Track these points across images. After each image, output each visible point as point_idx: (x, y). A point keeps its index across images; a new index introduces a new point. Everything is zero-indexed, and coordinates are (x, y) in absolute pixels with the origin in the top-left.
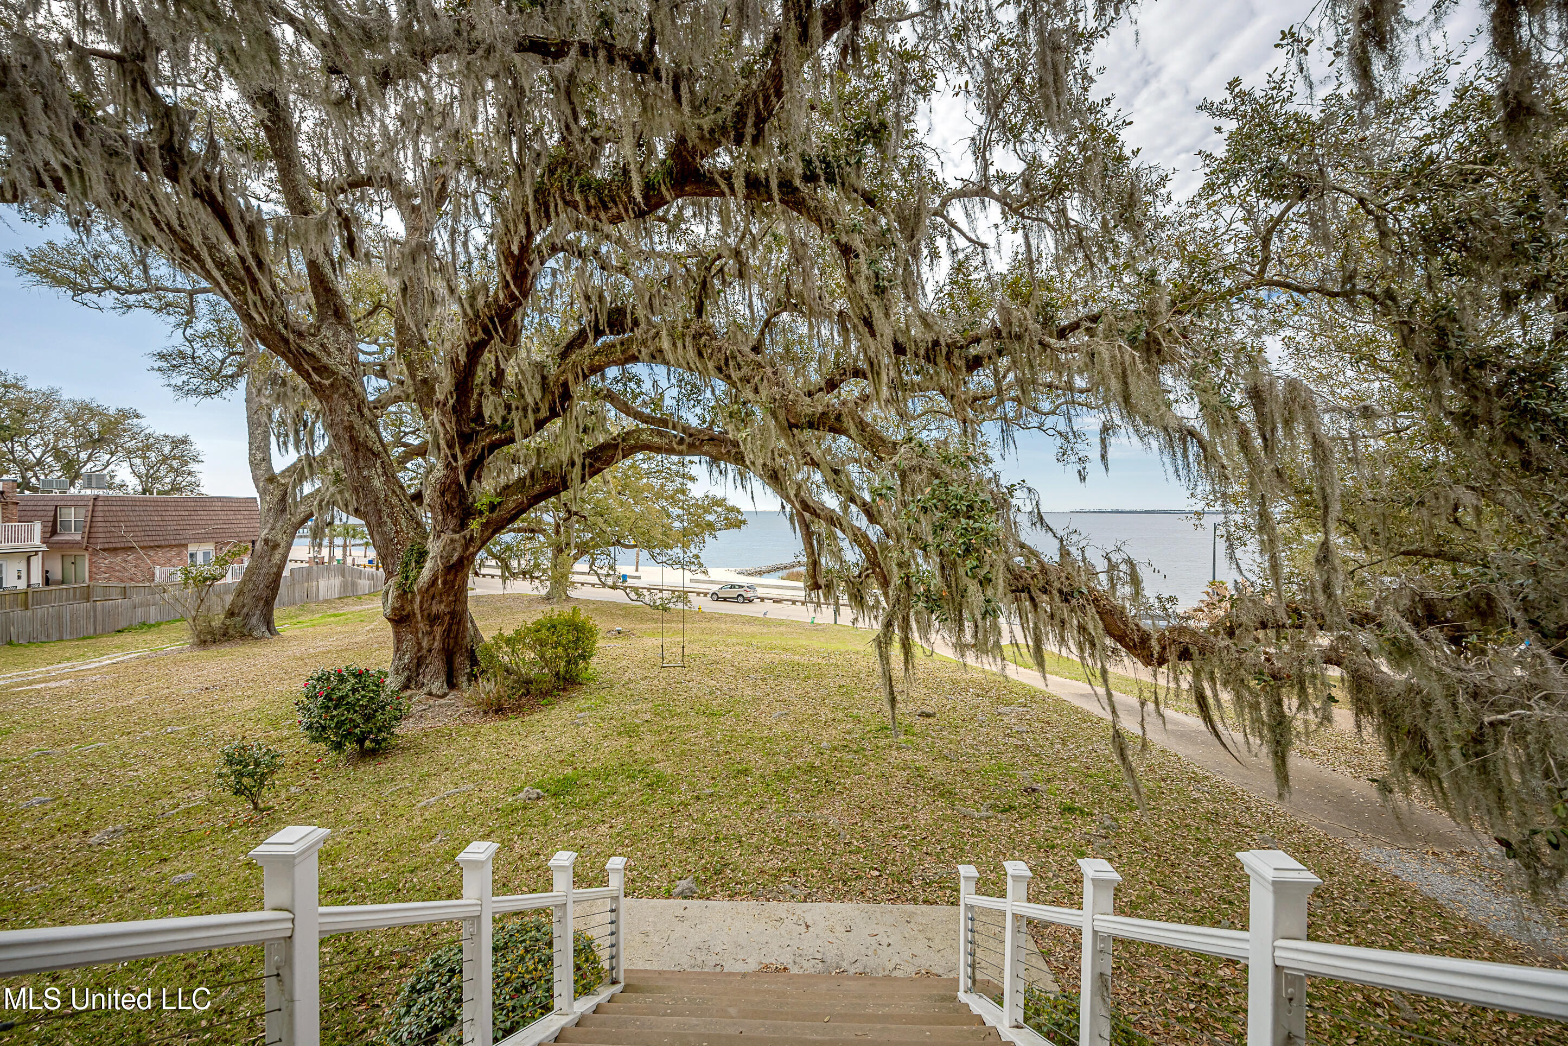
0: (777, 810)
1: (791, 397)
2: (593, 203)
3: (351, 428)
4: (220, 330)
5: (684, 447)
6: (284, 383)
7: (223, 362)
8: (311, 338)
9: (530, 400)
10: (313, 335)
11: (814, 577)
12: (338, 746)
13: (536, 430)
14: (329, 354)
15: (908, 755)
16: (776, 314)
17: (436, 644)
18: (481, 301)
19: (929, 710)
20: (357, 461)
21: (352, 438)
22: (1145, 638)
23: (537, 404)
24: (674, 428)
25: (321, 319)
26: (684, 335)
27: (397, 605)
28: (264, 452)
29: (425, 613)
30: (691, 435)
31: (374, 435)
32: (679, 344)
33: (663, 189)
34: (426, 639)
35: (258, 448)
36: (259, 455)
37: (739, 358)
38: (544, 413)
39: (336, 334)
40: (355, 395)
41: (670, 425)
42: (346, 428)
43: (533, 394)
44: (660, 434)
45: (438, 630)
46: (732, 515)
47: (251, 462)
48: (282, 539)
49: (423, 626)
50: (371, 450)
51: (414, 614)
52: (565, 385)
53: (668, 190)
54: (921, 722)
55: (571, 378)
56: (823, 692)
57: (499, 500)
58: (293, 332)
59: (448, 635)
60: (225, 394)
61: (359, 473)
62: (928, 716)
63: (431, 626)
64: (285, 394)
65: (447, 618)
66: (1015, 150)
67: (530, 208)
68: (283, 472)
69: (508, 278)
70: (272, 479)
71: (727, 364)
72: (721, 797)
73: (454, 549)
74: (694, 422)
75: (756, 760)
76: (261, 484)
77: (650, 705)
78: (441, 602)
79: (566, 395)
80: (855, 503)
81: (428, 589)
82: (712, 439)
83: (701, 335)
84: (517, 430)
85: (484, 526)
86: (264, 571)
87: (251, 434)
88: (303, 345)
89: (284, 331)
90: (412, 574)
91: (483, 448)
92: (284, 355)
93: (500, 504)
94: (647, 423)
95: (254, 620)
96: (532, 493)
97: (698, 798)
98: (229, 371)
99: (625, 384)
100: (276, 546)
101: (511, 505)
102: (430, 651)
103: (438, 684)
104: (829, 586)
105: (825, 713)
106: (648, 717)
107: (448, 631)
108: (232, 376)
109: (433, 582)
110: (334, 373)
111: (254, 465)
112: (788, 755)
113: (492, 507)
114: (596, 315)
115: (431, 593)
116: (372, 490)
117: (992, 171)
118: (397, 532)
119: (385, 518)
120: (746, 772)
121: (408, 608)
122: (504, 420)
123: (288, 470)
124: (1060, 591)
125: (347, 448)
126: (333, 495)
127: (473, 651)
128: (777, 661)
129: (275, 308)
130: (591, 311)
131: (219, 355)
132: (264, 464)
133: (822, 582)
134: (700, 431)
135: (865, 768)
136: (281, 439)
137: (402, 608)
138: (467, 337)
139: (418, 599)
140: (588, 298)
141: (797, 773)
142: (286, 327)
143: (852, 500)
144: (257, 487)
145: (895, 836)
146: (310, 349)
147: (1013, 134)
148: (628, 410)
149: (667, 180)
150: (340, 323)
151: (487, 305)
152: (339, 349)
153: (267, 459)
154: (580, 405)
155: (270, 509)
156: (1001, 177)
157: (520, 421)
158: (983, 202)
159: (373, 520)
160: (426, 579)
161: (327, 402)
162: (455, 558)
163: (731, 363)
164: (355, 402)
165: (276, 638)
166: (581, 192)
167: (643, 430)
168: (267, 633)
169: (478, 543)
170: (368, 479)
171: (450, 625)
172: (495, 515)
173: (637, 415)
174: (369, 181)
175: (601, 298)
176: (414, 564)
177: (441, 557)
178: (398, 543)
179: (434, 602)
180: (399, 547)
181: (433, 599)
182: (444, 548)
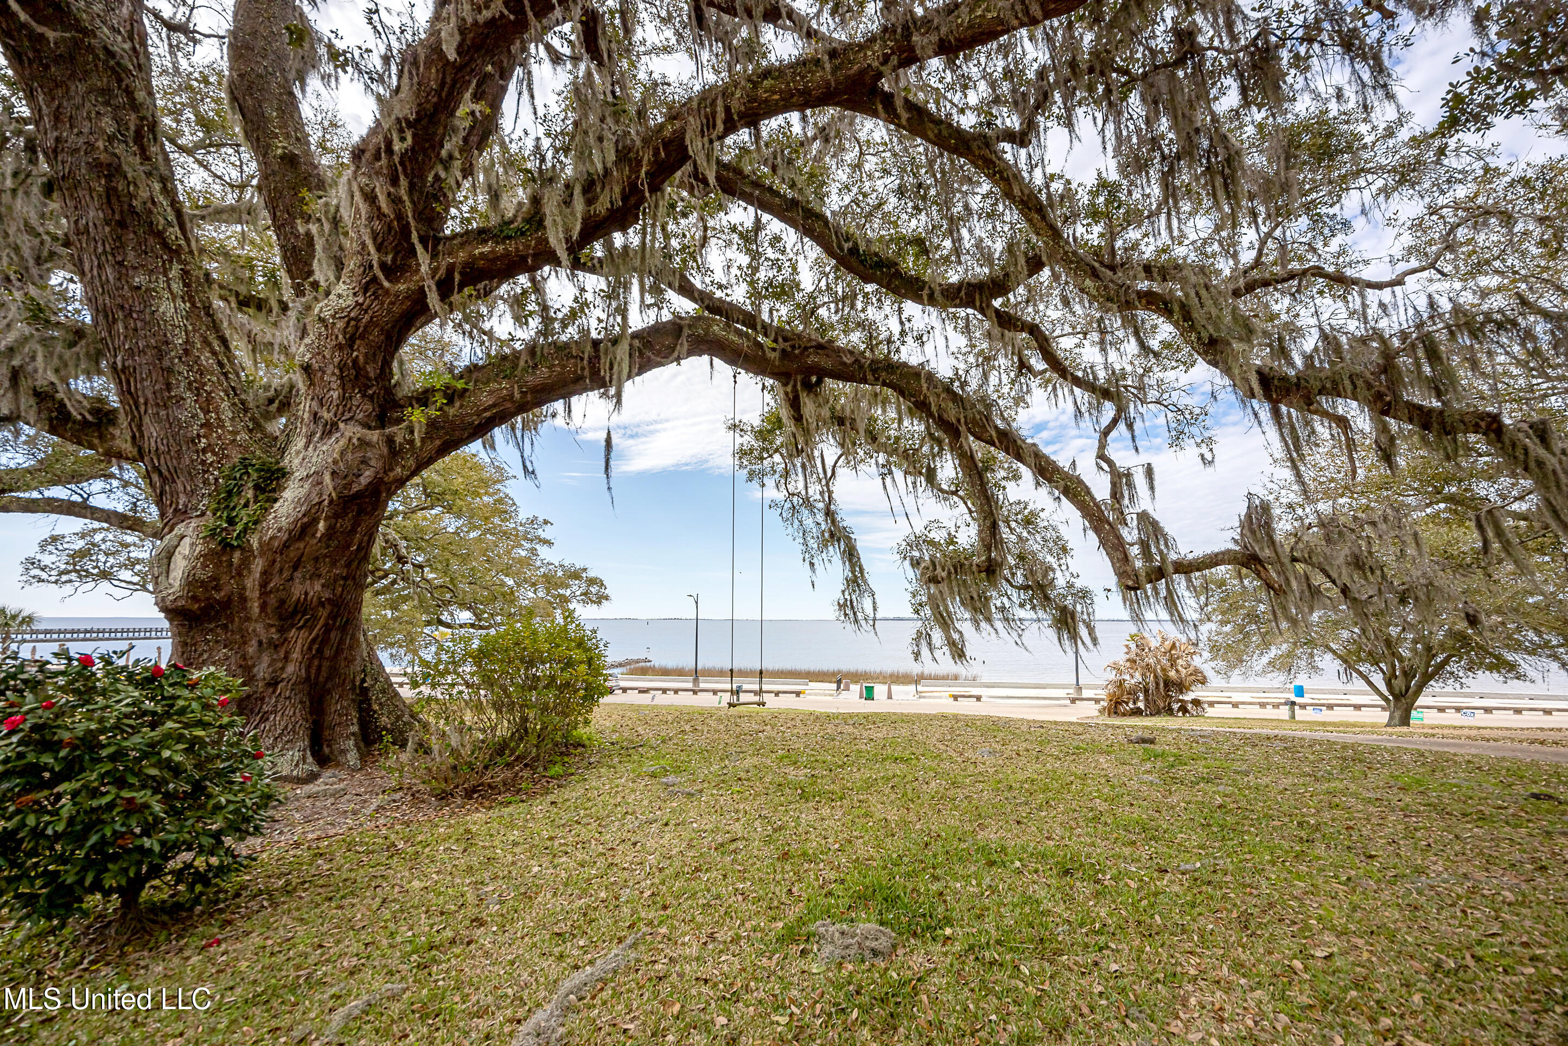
3: (112, 170)
17: (290, 668)
20: (119, 244)
21: (111, 194)
27: (202, 575)
29: (273, 600)
34: (266, 659)
40: (135, 106)
42: (96, 166)
45: (299, 640)
49: (260, 629)
50: (160, 235)
51: (243, 599)
57: (461, 385)
59: (320, 651)
63: (282, 630)
65: (323, 613)
73: (364, 461)
78: (316, 575)
81: (286, 546)
90: (244, 516)
93: (462, 393)
102: (273, 683)
103: (293, 754)
107: (323, 640)
109: (303, 529)
113: (450, 396)
115: (293, 554)
116: (153, 322)
118: (207, 425)
119: (181, 389)
121: (230, 586)
127: (364, 691)
137: (214, 583)
139: (258, 566)
160: (284, 522)
162: (364, 481)
164: (132, 119)
167: (713, 320)
170: (146, 295)
171: (327, 629)
176: (250, 494)
177: (333, 473)
178: (208, 448)
179: (298, 575)
180: (210, 458)
181: (295, 568)
182: (342, 453)
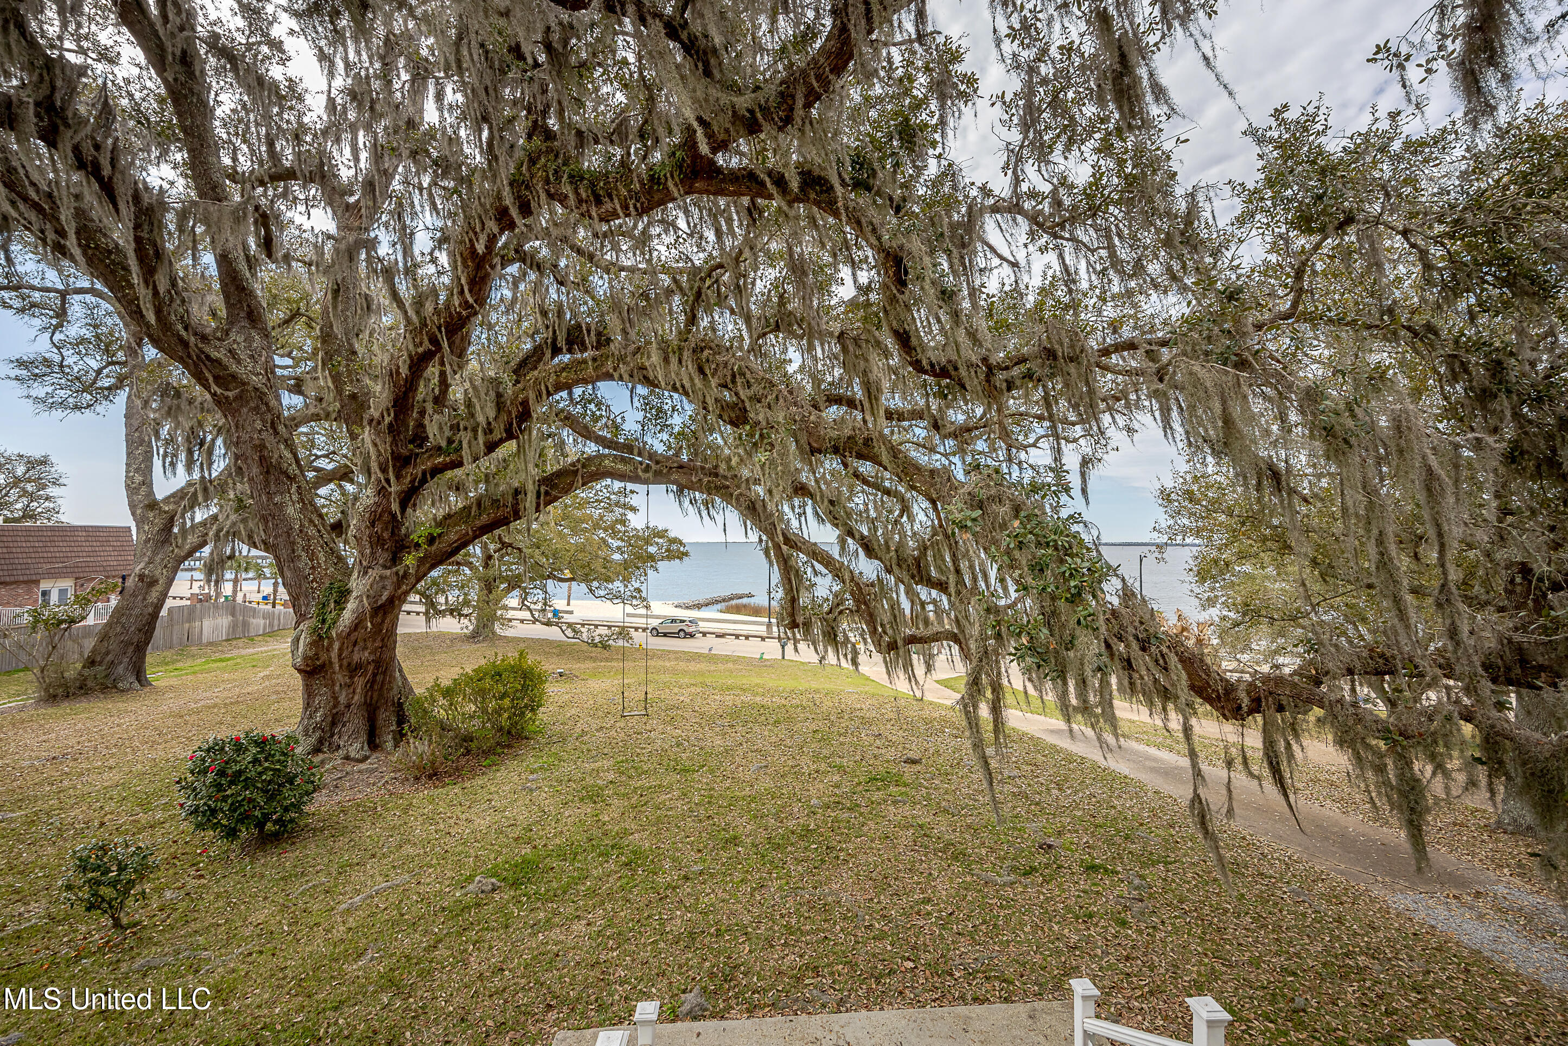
0: (780, 888)
1: (812, 418)
2: (584, 195)
3: (261, 447)
4: (97, 336)
5: (650, 475)
6: (178, 394)
7: (99, 372)
8: (217, 343)
9: (481, 419)
10: (219, 339)
11: (792, 615)
12: (231, 833)
13: (486, 455)
14: (239, 362)
15: (906, 810)
17: (356, 698)
18: (429, 308)
19: (911, 755)
20: (267, 485)
21: (262, 459)
23: (489, 423)
24: (640, 455)
25: (232, 320)
26: (680, 349)
27: (310, 654)
28: (144, 475)
29: (345, 663)
30: (657, 463)
31: (289, 456)
32: (674, 360)
33: (670, 184)
34: (344, 693)
35: (137, 470)
36: (138, 478)
37: (748, 375)
38: (497, 435)
39: (249, 340)
40: (269, 409)
41: (636, 451)
42: (255, 446)
43: (485, 412)
44: (623, 460)
45: (360, 682)
46: (674, 547)
47: (128, 486)
48: (161, 574)
49: (340, 678)
50: (285, 473)
51: (331, 663)
52: (525, 403)
53: (676, 185)
54: (907, 768)
55: (532, 396)
56: (799, 739)
57: (439, 531)
58: (195, 334)
59: (371, 687)
60: (99, 408)
61: (270, 499)
62: (914, 762)
63: (351, 677)
64: (179, 407)
65: (371, 668)
66: (1039, 171)
68: (167, 500)
69: (463, 281)
70: (153, 505)
71: (734, 381)
72: (712, 875)
73: (384, 587)
74: (660, 448)
75: (744, 826)
76: (139, 512)
77: (612, 762)
78: (365, 648)
79: (525, 414)
80: (853, 537)
81: (349, 634)
82: (681, 467)
83: (702, 350)
84: (466, 453)
85: (421, 561)
86: (137, 611)
87: (128, 454)
88: (207, 349)
89: (183, 333)
90: (330, 617)
91: (424, 473)
92: (181, 360)
93: (440, 535)
94: (609, 448)
95: (120, 669)
96: (478, 523)
97: (686, 878)
98: (106, 383)
99: (584, 407)
100: (153, 582)
101: (453, 537)
102: (348, 706)
103: (357, 745)
104: (807, 625)
105: (807, 765)
106: (611, 776)
107: (373, 682)
108: (109, 388)
109: (357, 625)
110: (244, 384)
111: (131, 489)
112: (777, 816)
113: (431, 540)
114: (554, 332)
115: (353, 637)
116: (284, 519)
117: (1024, 187)
118: (313, 568)
119: (299, 552)
120: (735, 841)
121: (324, 657)
122: (450, 441)
123: (173, 495)
124: (1136, 637)
125: (255, 470)
126: (234, 524)
127: (400, 705)
128: (738, 703)
129: (174, 305)
130: (547, 327)
131: (95, 365)
132: (143, 488)
133: (800, 620)
134: (668, 458)
135: (865, 829)
136: (168, 460)
137: (317, 656)
138: (411, 347)
139: (336, 646)
140: (544, 313)
141: (793, 839)
142: (186, 328)
143: (850, 533)
144: (133, 514)
145: (918, 913)
146: (215, 354)
147: (1042, 153)
148: (586, 433)
149: (676, 174)
150: (254, 327)
151: (437, 311)
152: (252, 357)
153: (147, 483)
154: (537, 429)
155: (147, 541)
156: (1033, 194)
157: (469, 442)
158: (1014, 220)
159: (284, 554)
160: (347, 622)
161: (234, 416)
162: (384, 598)
163: (739, 380)
164: (269, 417)
165: (147, 689)
166: (571, 183)
167: (605, 456)
168: (136, 684)
169: (413, 580)
170: (280, 507)
171: (375, 675)
172: (434, 548)
173: (599, 440)
174: (294, 176)
175: (560, 314)
176: (332, 605)
177: (368, 597)
178: (314, 580)
179: (356, 649)
180: (315, 585)
181: (354, 645)
182: (371, 586)
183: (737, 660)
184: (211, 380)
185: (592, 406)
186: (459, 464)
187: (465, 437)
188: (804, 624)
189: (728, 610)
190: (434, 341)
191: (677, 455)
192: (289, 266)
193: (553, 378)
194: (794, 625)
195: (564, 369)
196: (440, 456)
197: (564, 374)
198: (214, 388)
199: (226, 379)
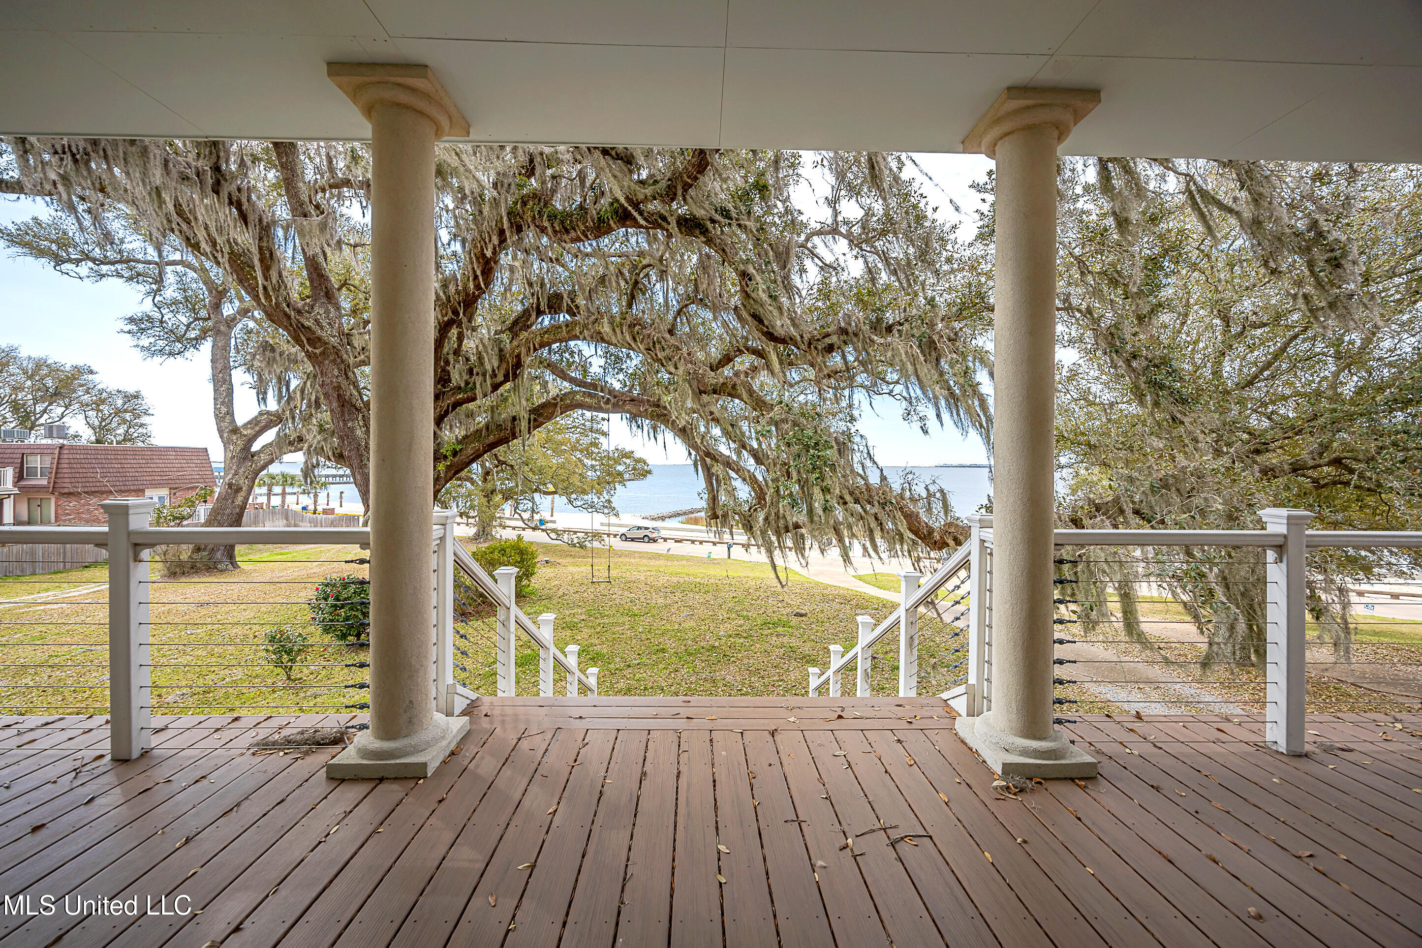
0: (688, 672)
1: (700, 371)
2: (558, 228)
3: (339, 387)
4: (186, 298)
5: (609, 406)
6: (273, 350)
7: (188, 326)
8: (308, 315)
9: (488, 367)
10: (307, 312)
11: (714, 509)
12: (344, 637)
13: (492, 392)
14: (322, 328)
15: (785, 640)
16: (686, 306)
18: (452, 289)
19: (803, 612)
20: (343, 415)
21: (339, 396)
22: (931, 531)
23: (494, 371)
24: (602, 391)
25: (315, 297)
26: (621, 325)
28: (228, 407)
30: (615, 397)
31: (356, 394)
32: (618, 331)
33: (611, 222)
35: (222, 403)
36: (224, 410)
37: (663, 343)
38: (500, 378)
39: (327, 312)
40: (343, 361)
41: (599, 389)
42: (335, 387)
43: (491, 362)
44: (590, 395)
46: (639, 466)
47: (216, 416)
48: (244, 483)
50: (354, 406)
52: (518, 356)
53: (615, 223)
54: (795, 621)
55: (523, 351)
56: (720, 601)
57: (460, 447)
58: (294, 310)
60: (187, 354)
61: (345, 424)
62: (802, 615)
64: (274, 358)
66: (857, 201)
67: (506, 225)
68: (245, 426)
69: (479, 273)
70: (235, 430)
71: (654, 347)
72: (645, 665)
74: (617, 386)
75: (670, 644)
76: (225, 435)
77: (584, 610)
79: (518, 364)
80: (746, 450)
82: (632, 400)
83: (635, 325)
84: (478, 392)
85: (448, 468)
86: (228, 511)
87: (215, 391)
88: (302, 320)
89: (287, 309)
91: (448, 406)
92: (285, 328)
93: (461, 450)
94: (580, 386)
95: (219, 555)
96: (487, 442)
97: (629, 666)
98: (192, 334)
99: (561, 355)
100: (239, 489)
101: (470, 451)
104: (726, 516)
105: (722, 614)
106: (583, 617)
108: (196, 339)
110: (326, 343)
111: (219, 418)
112: (694, 640)
113: (455, 453)
114: (538, 299)
116: (355, 439)
117: (840, 218)
120: (663, 650)
122: (467, 383)
123: (249, 422)
124: (879, 502)
125: (335, 404)
126: (319, 442)
128: (682, 581)
129: (281, 291)
130: (533, 295)
131: (184, 320)
132: (228, 417)
133: (720, 513)
134: (623, 394)
135: (753, 648)
138: (440, 316)
140: (531, 285)
141: (701, 650)
142: (288, 306)
143: (744, 447)
144: (221, 437)
145: (773, 685)
146: (307, 323)
147: (854, 192)
148: (564, 376)
149: (614, 217)
150: (330, 303)
151: (458, 292)
152: (330, 324)
153: (230, 413)
154: (528, 372)
155: (233, 457)
156: (846, 222)
157: (481, 384)
158: (834, 238)
159: (355, 463)
161: (319, 367)
163: (657, 346)
164: (343, 366)
165: (238, 570)
166: (549, 220)
167: (577, 392)
168: (230, 566)
169: (443, 482)
170: (352, 430)
172: (456, 459)
173: (572, 380)
174: (347, 183)
175: (542, 285)
183: (688, 559)
184: (305, 341)
185: (567, 355)
186: (474, 399)
187: (478, 380)
188: (723, 516)
189: (688, 522)
190: (456, 313)
191: (630, 391)
192: (341, 249)
193: (539, 338)
194: (715, 516)
195: (546, 332)
196: (460, 393)
197: (546, 336)
198: (307, 347)
199: (314, 341)
